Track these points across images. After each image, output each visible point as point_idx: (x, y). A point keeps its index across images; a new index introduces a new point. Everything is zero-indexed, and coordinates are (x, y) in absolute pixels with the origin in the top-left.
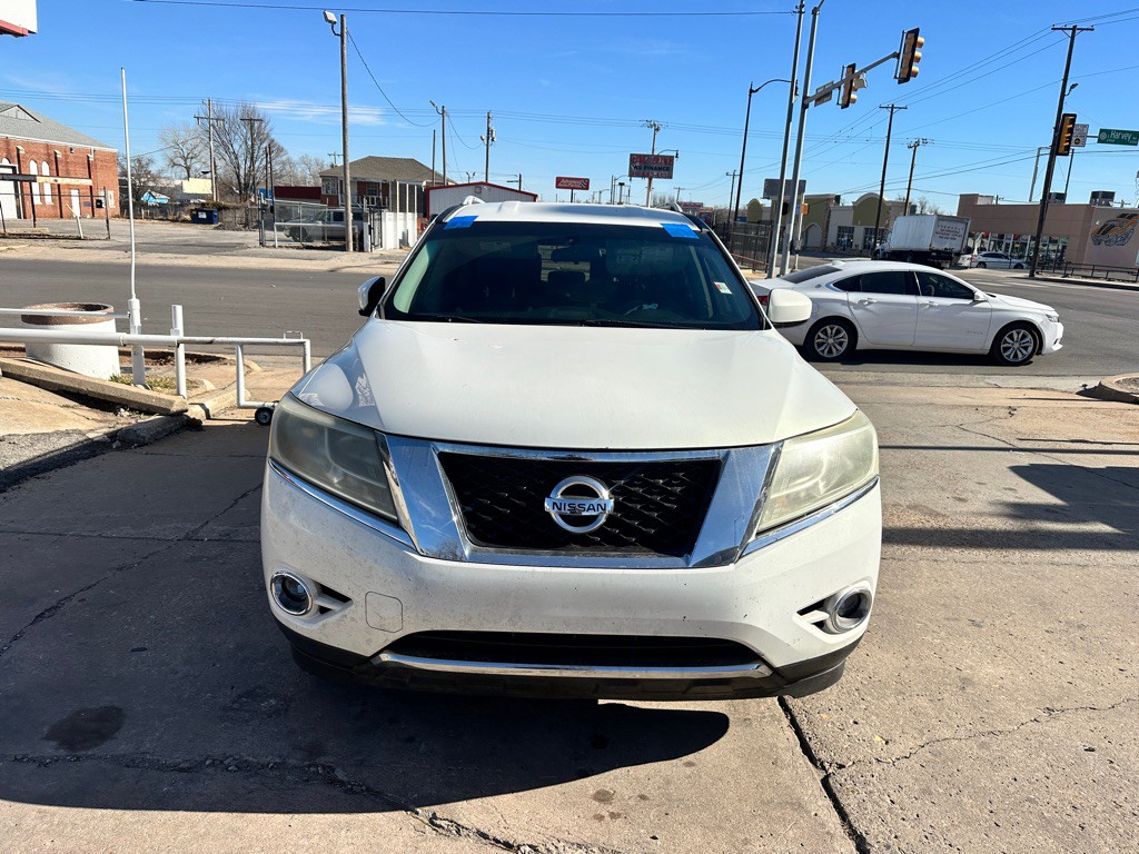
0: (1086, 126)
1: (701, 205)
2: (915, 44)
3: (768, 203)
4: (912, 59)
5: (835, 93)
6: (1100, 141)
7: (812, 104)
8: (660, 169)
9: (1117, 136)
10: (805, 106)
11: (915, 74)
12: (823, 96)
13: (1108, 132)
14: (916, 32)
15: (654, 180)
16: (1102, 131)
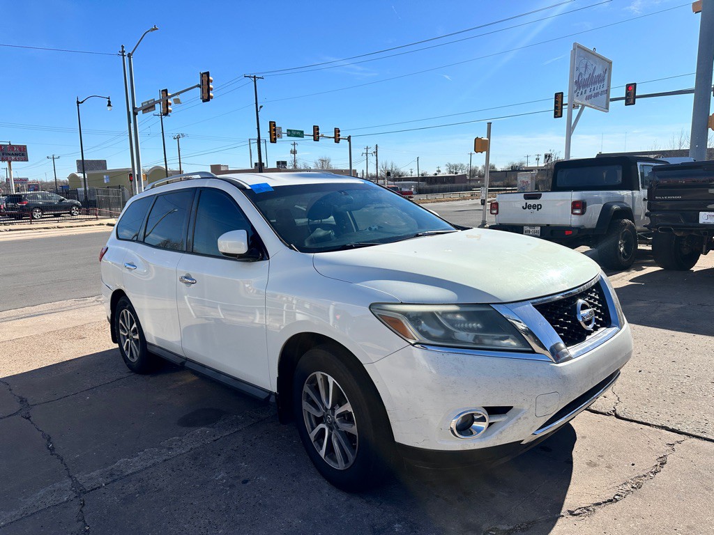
0: (280, 128)
1: (26, 180)
2: (209, 81)
3: (81, 175)
4: (209, 89)
5: (157, 106)
6: (288, 136)
7: (140, 113)
8: (16, 155)
9: (295, 133)
10: (135, 114)
11: (212, 98)
12: (149, 107)
13: (290, 131)
14: (208, 74)
15: (12, 163)
16: (288, 130)
